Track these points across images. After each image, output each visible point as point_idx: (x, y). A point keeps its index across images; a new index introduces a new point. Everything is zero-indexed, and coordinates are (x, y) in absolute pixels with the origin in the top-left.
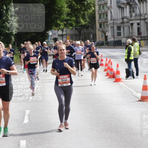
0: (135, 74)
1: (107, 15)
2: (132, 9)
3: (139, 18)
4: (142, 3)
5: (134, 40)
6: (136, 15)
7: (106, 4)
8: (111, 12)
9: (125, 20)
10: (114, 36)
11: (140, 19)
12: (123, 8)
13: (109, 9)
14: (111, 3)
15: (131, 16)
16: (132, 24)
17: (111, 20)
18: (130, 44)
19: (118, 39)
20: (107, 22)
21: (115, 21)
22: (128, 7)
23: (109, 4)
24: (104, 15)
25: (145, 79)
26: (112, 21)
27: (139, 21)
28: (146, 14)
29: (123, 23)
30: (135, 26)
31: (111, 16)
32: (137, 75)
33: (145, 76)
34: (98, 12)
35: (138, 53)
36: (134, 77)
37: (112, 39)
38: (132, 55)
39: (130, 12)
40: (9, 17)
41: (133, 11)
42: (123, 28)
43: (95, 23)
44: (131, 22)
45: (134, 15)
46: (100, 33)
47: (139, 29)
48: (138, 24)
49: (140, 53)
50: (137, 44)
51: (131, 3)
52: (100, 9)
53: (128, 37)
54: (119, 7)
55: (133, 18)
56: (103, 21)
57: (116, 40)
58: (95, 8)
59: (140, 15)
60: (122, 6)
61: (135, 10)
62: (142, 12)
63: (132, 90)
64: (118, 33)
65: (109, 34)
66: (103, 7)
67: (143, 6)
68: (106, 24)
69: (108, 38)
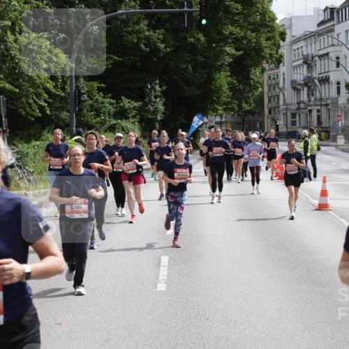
0: (312, 175)
1: (278, 99)
2: (311, 92)
3: (319, 103)
4: (323, 85)
5: (312, 131)
6: (316, 100)
7: (278, 84)
8: (284, 95)
9: (302, 105)
10: (287, 126)
11: (321, 105)
12: (300, 90)
13: (281, 90)
14: (284, 84)
15: (309, 100)
16: (310, 111)
17: (284, 105)
18: (306, 137)
19: (293, 130)
20: (279, 107)
21: (288, 107)
22: (305, 89)
23: (281, 85)
24: (274, 99)
25: (324, 181)
26: (285, 107)
27: (319, 108)
28: (328, 99)
29: (299, 109)
30: (315, 114)
31: (284, 100)
32: (315, 176)
33: (325, 178)
34: (268, 94)
35: (316, 148)
36: (310, 180)
37: (285, 130)
38: (309, 150)
39: (308, 95)
40: (153, 98)
41: (313, 95)
42: (299, 115)
43: (263, 108)
44: (309, 108)
45: (313, 99)
46: (269, 120)
47: (319, 117)
48: (318, 111)
49: (319, 149)
50: (315, 136)
51: (310, 84)
52: (269, 90)
53: (305, 128)
54: (294, 88)
55: (311, 103)
56: (273, 106)
57: (289, 130)
58: (263, 89)
59: (321, 99)
60: (299, 87)
61: (315, 93)
62: (323, 95)
63: (307, 196)
64: (292, 121)
65: (281, 123)
66: (274, 88)
67: (325, 89)
68: (277, 109)
69: (280, 127)
